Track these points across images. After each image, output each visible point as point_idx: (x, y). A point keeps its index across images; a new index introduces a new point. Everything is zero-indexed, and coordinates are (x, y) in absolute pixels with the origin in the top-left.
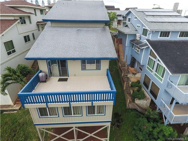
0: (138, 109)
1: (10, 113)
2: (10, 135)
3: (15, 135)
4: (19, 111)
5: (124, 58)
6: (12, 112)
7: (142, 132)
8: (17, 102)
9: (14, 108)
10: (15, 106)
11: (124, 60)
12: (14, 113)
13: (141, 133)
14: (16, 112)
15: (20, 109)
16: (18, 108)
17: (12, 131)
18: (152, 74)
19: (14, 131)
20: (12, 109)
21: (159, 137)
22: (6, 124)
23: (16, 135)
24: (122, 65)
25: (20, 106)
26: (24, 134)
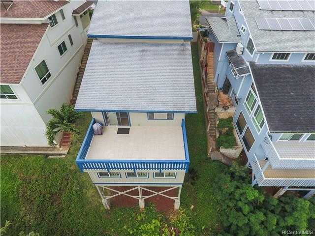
0: (223, 160)
1: (57, 157)
2: (62, 183)
3: (68, 183)
4: (68, 155)
5: (214, 78)
6: (59, 157)
7: (222, 191)
8: (63, 144)
9: (61, 152)
10: (61, 149)
11: (214, 80)
12: (62, 158)
13: (220, 192)
14: (64, 156)
15: (68, 153)
16: (66, 152)
17: (64, 179)
18: (250, 116)
19: (65, 179)
20: (59, 152)
21: (242, 199)
22: (55, 171)
23: (70, 184)
24: (210, 90)
25: (68, 149)
26: (78, 184)
